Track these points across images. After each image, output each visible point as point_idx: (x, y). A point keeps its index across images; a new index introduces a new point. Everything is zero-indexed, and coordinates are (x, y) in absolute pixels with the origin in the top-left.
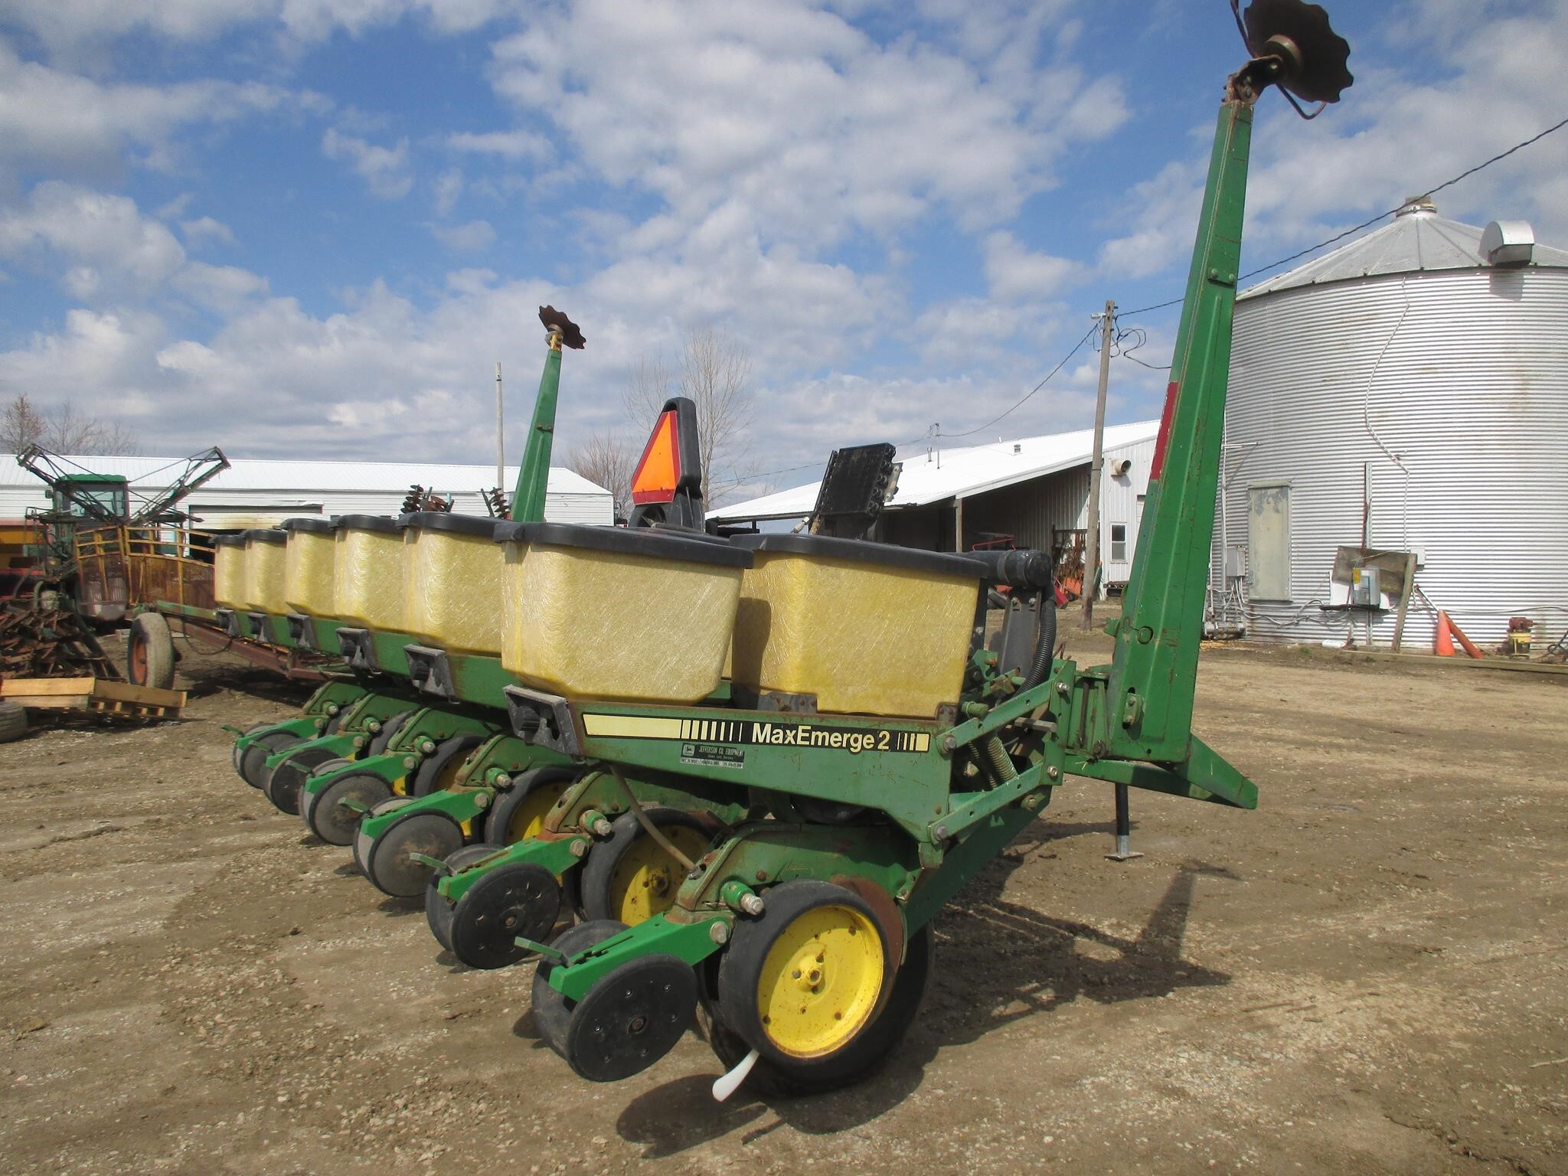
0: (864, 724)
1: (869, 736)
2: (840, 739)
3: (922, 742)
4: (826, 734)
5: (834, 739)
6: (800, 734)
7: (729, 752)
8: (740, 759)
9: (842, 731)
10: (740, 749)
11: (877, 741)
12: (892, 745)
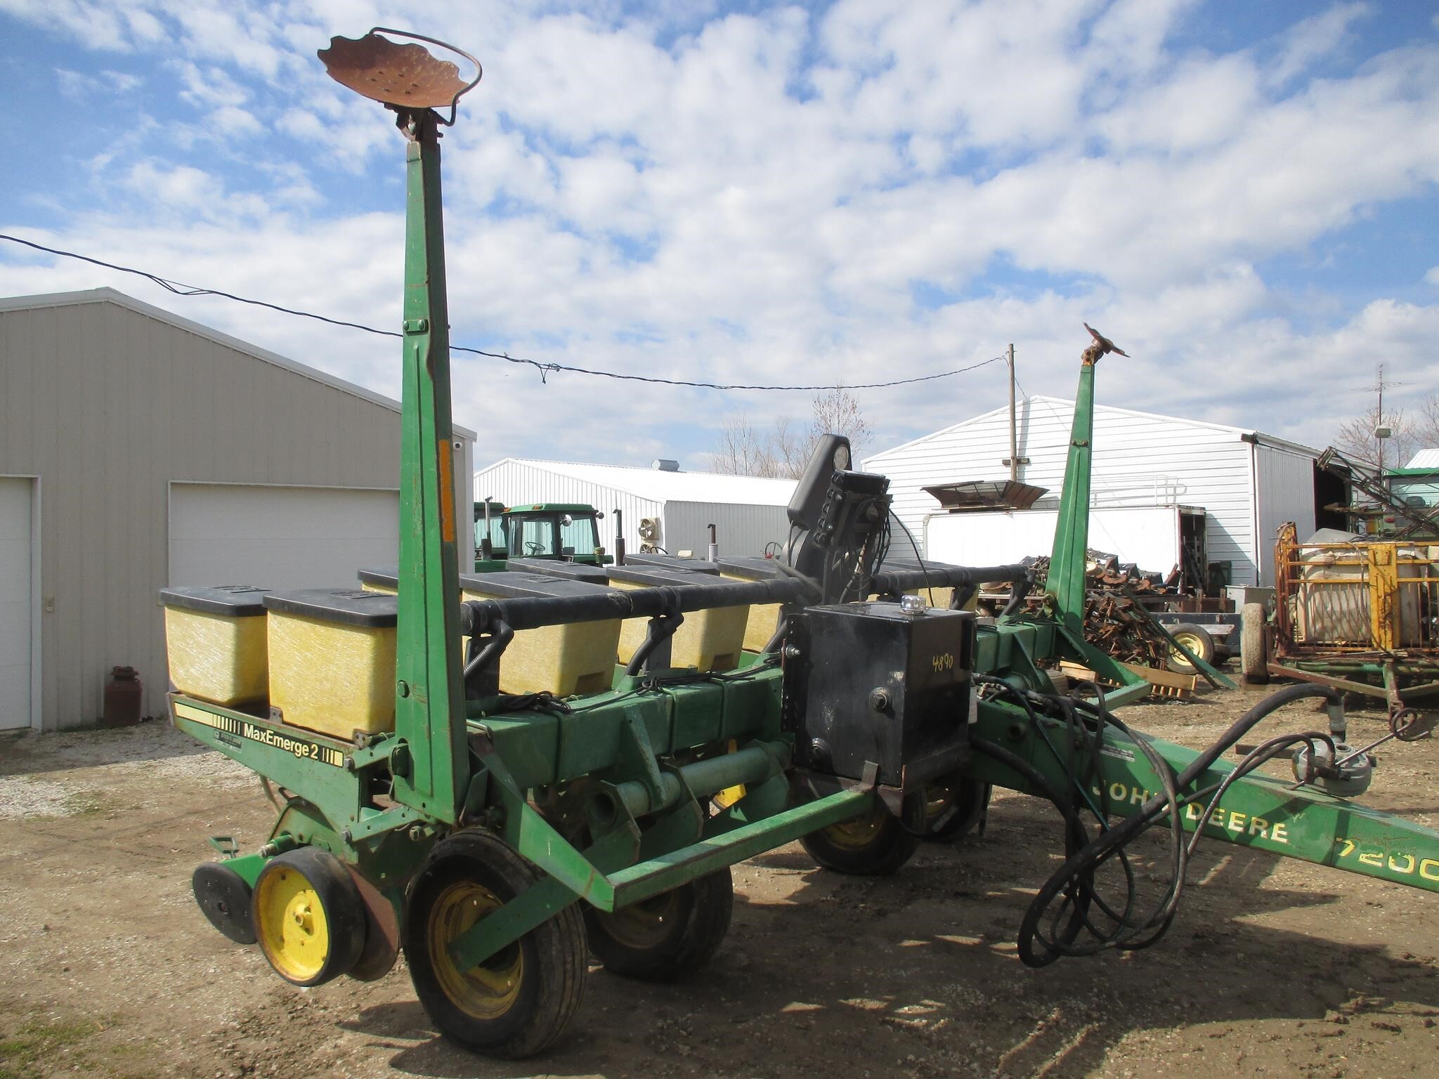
0: (303, 735)
1: (305, 746)
2: (289, 744)
3: (338, 759)
4: (282, 739)
5: (286, 744)
6: (268, 737)
7: (235, 740)
8: (239, 746)
9: (291, 739)
10: (239, 740)
11: (311, 751)
12: (319, 754)
